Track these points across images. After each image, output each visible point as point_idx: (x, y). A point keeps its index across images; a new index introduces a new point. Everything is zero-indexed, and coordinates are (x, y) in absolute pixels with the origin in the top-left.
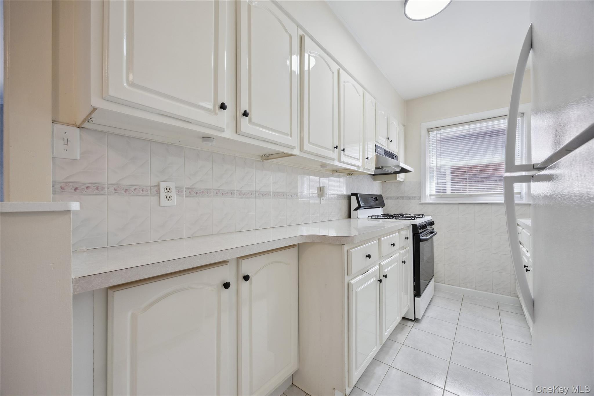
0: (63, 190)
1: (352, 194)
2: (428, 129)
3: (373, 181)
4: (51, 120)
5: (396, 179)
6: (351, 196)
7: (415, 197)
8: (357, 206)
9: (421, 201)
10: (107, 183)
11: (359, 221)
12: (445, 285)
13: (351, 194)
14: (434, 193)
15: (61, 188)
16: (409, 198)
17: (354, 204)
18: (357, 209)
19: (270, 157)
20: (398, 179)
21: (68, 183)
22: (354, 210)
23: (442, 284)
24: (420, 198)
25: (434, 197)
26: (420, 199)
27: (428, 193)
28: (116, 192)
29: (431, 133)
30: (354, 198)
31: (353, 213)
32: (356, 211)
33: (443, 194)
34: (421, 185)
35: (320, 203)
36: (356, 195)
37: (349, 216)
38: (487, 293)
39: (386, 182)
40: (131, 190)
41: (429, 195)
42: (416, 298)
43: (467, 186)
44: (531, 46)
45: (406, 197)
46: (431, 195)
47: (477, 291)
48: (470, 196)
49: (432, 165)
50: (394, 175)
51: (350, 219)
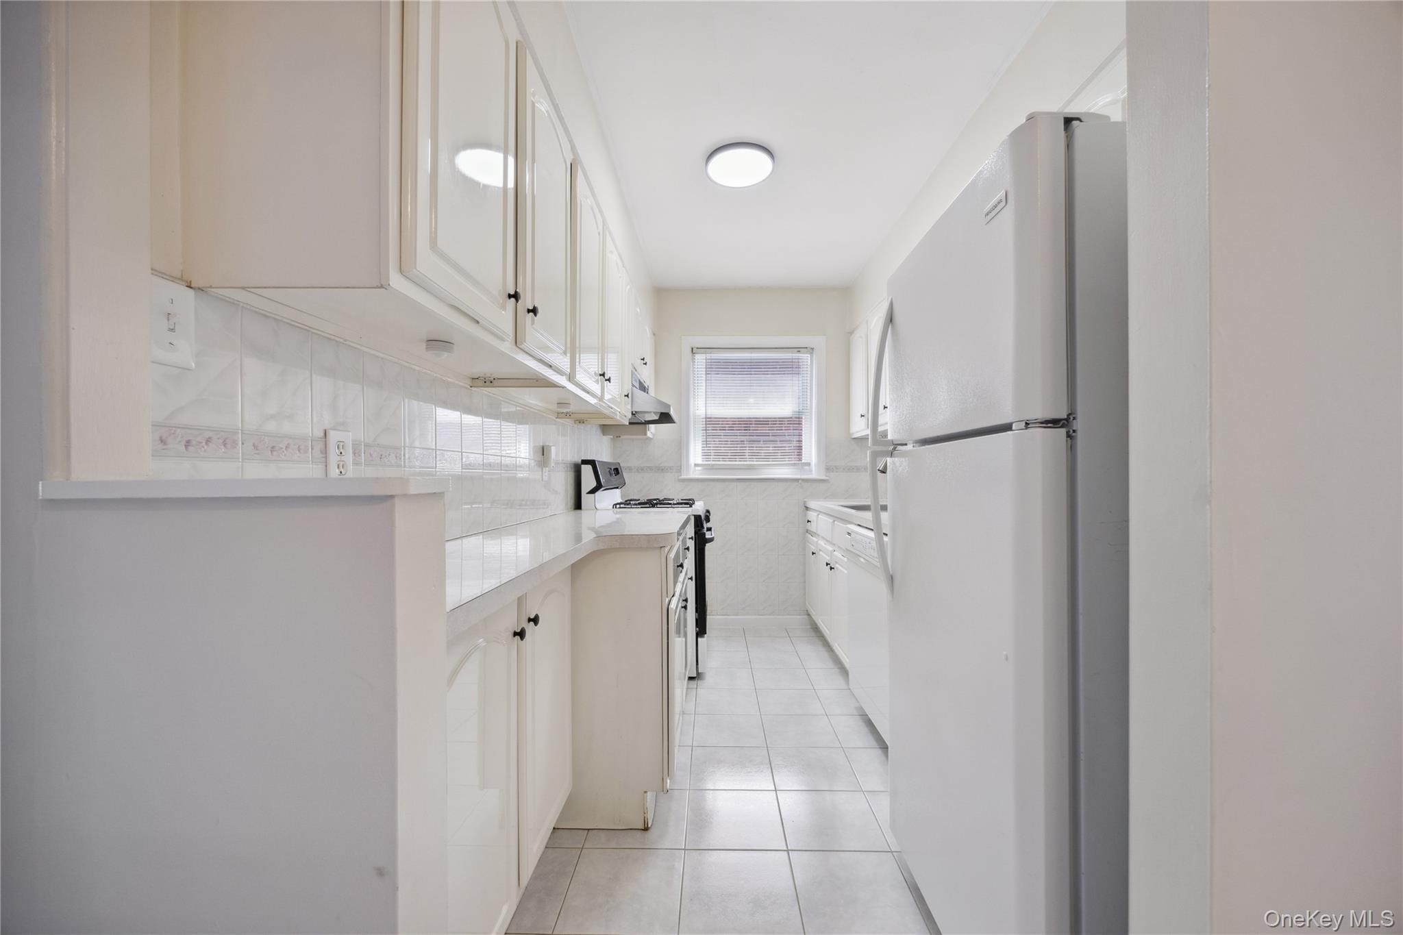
0: (165, 447)
1: (585, 462)
2: (692, 349)
3: (602, 435)
4: (150, 269)
5: (645, 434)
6: (583, 466)
7: (671, 468)
8: (594, 484)
9: (681, 476)
10: (242, 430)
11: (598, 513)
12: (718, 617)
13: (582, 460)
14: (699, 461)
15: (162, 441)
16: (661, 470)
17: (588, 481)
18: (593, 491)
19: (495, 383)
20: (649, 434)
21: (174, 429)
22: (588, 493)
23: (714, 617)
24: (679, 469)
25: (700, 468)
26: (680, 472)
27: (692, 461)
28: (257, 452)
29: (697, 357)
30: (587, 471)
31: (585, 497)
32: (593, 495)
33: (714, 463)
34: (681, 446)
35: (542, 480)
36: (592, 463)
37: (578, 505)
38: (772, 617)
39: (622, 437)
40: (282, 448)
41: (693, 465)
42: (699, 639)
43: (747, 454)
44: (891, 321)
45: (656, 467)
46: (696, 465)
47: (761, 617)
48: (750, 468)
49: (698, 412)
50: (643, 426)
51: (578, 511)
